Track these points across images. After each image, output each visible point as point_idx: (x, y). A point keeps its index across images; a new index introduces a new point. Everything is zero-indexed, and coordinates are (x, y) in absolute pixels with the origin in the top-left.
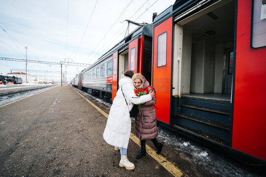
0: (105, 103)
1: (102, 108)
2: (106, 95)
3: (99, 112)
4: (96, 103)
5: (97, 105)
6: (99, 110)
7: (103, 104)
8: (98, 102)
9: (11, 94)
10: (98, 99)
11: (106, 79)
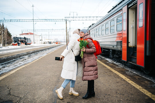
0: (115, 63)
1: (111, 67)
2: (117, 54)
3: (108, 69)
4: (106, 62)
5: (106, 64)
6: (109, 68)
7: (113, 63)
8: (108, 61)
9: (29, 54)
10: (107, 59)
11: (116, 36)
